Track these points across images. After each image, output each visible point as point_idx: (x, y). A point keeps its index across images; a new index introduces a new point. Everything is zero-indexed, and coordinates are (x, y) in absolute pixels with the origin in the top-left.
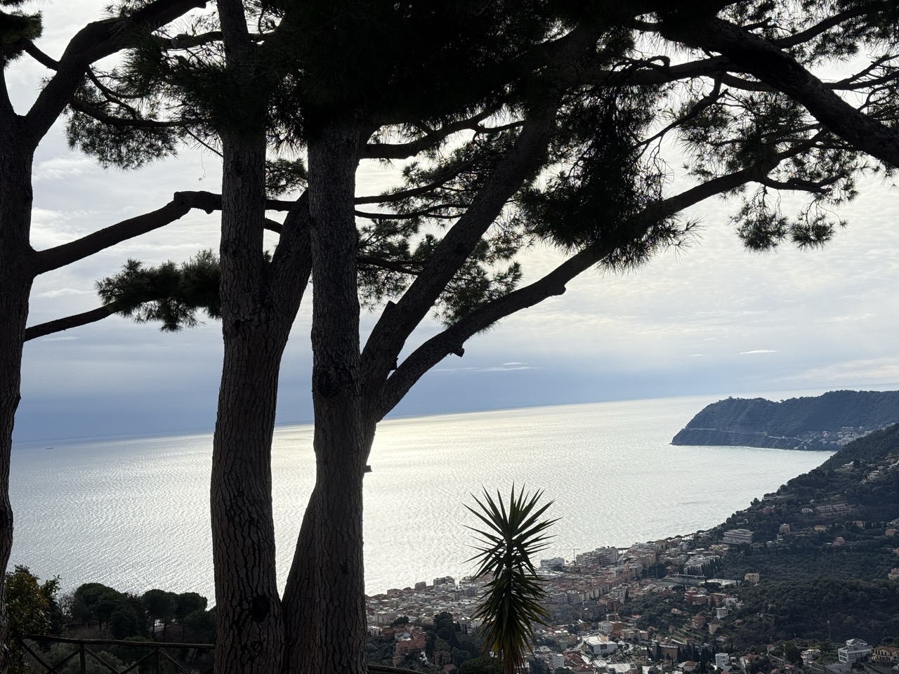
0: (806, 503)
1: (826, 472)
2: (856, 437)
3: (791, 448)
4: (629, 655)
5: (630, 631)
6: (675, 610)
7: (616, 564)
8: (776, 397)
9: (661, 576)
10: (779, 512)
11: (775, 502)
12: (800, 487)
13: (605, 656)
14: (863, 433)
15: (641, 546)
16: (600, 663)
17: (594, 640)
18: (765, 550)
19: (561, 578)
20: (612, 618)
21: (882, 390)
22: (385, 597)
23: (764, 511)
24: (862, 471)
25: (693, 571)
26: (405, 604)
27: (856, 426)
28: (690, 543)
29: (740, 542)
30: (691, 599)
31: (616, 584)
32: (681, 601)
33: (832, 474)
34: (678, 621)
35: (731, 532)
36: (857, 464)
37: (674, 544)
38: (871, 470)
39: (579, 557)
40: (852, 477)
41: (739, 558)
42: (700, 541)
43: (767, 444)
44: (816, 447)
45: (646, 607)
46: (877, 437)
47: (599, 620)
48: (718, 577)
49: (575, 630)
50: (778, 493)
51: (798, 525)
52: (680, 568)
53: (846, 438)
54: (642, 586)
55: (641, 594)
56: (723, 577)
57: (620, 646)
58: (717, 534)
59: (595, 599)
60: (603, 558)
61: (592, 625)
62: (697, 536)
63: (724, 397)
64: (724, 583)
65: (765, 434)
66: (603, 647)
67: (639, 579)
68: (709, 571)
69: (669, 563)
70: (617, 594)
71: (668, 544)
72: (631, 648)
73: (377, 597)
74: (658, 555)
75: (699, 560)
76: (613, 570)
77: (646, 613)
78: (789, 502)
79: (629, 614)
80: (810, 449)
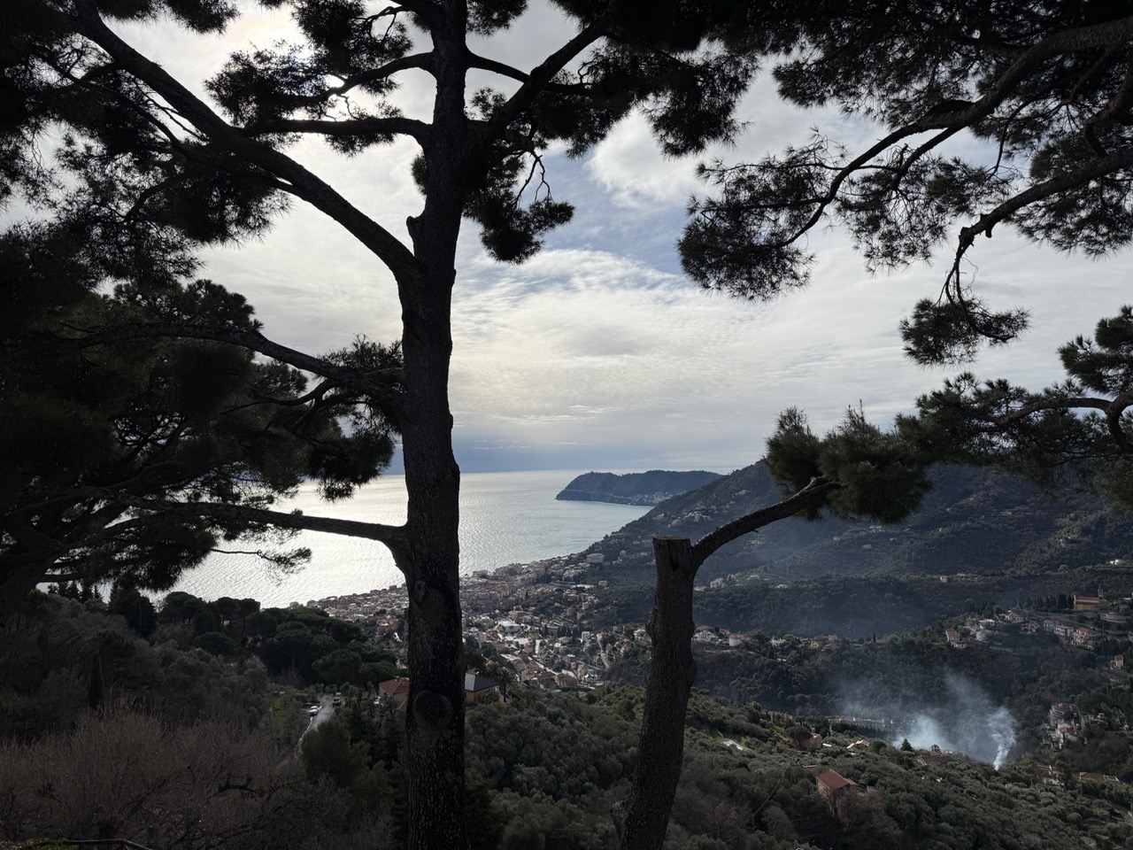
0: (636, 538)
1: (648, 519)
2: (663, 499)
3: (627, 504)
4: (527, 633)
5: (528, 617)
6: (557, 604)
7: (520, 574)
8: (619, 472)
9: (548, 582)
10: (620, 543)
11: (618, 537)
12: (632, 527)
13: (512, 634)
14: (667, 495)
15: (536, 563)
16: (509, 638)
17: (506, 623)
18: (611, 566)
19: (485, 584)
20: (517, 609)
21: (679, 470)
22: (368, 595)
23: (611, 542)
24: (668, 519)
25: (568, 579)
26: (382, 600)
27: (664, 492)
28: (566, 561)
29: (597, 561)
30: (567, 597)
31: (520, 587)
32: (561, 598)
33: (651, 521)
34: (558, 611)
35: (591, 555)
36: (666, 515)
37: (557, 562)
38: (673, 519)
39: (497, 570)
40: (663, 523)
41: (597, 572)
42: (571, 561)
43: (612, 501)
44: (641, 503)
45: (539, 602)
46: (677, 499)
47: (509, 610)
48: (583, 583)
49: (494, 617)
50: (620, 531)
51: (630, 552)
52: (560, 577)
53: (659, 499)
54: (536, 588)
55: (535, 593)
56: (585, 583)
57: (522, 627)
58: (583, 556)
59: (507, 597)
60: (513, 571)
61: (505, 613)
62: (570, 557)
63: (589, 471)
64: (587, 587)
65: (612, 495)
66: (512, 627)
67: (534, 584)
68: (578, 579)
69: (553, 574)
70: (521, 593)
71: (552, 562)
72: (529, 627)
73: (363, 595)
74: (546, 569)
75: (571, 572)
76: (519, 578)
77: (539, 606)
78: (626, 538)
79: (528, 606)
80: (638, 504)
